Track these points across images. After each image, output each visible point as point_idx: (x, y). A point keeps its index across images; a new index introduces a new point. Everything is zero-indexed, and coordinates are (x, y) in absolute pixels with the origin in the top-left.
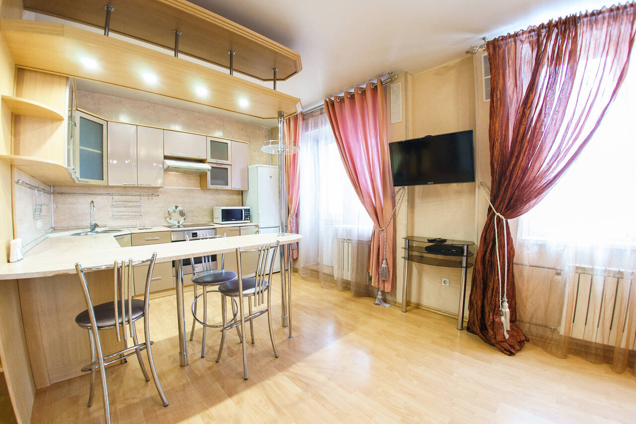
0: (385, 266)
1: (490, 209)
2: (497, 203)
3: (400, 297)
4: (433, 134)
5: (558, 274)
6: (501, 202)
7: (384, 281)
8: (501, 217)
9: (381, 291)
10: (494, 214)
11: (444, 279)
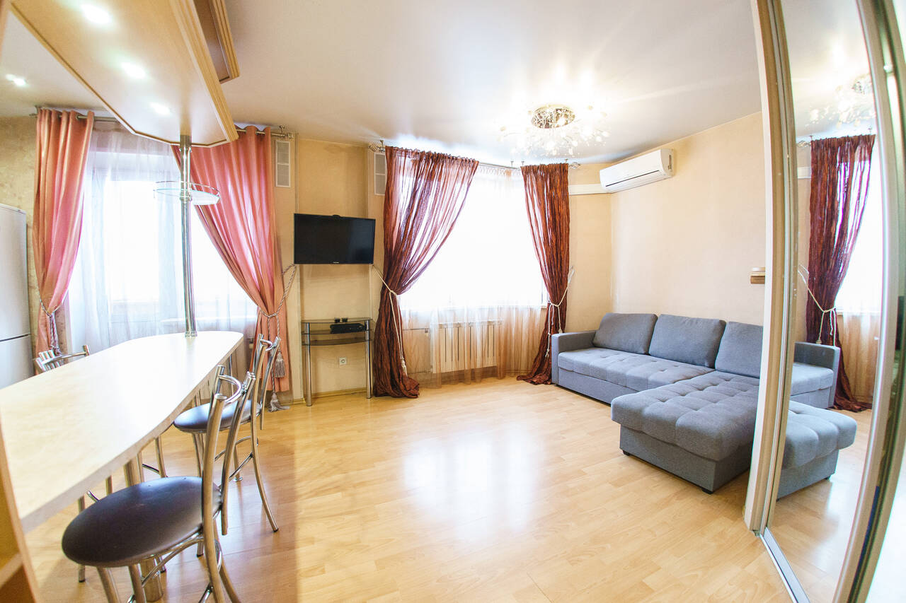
0: (281, 360)
1: (384, 287)
2: (391, 281)
3: (298, 393)
4: (341, 215)
5: (426, 332)
6: (393, 281)
7: (279, 379)
8: (394, 293)
9: (276, 394)
10: (388, 291)
11: (341, 359)
